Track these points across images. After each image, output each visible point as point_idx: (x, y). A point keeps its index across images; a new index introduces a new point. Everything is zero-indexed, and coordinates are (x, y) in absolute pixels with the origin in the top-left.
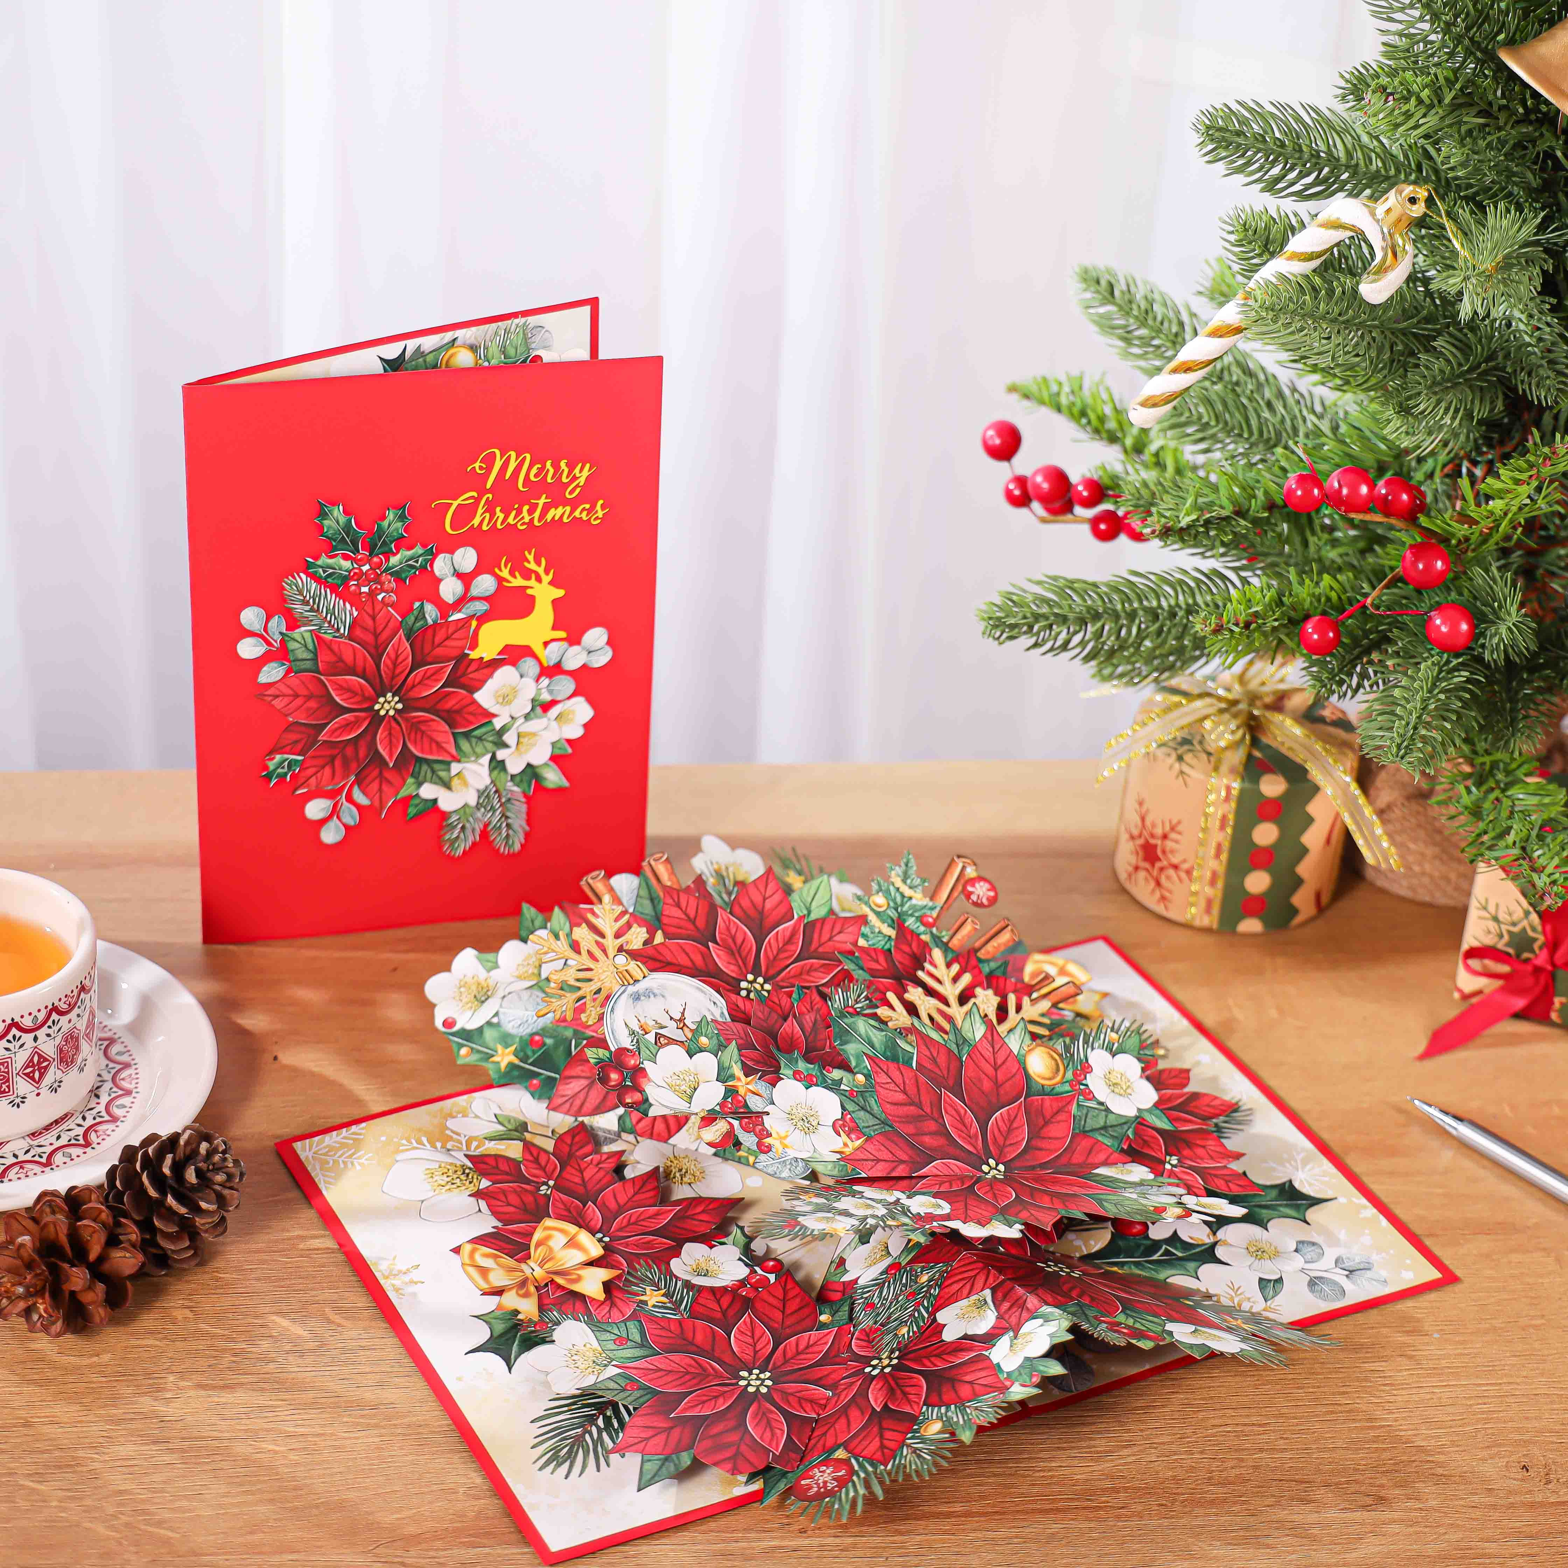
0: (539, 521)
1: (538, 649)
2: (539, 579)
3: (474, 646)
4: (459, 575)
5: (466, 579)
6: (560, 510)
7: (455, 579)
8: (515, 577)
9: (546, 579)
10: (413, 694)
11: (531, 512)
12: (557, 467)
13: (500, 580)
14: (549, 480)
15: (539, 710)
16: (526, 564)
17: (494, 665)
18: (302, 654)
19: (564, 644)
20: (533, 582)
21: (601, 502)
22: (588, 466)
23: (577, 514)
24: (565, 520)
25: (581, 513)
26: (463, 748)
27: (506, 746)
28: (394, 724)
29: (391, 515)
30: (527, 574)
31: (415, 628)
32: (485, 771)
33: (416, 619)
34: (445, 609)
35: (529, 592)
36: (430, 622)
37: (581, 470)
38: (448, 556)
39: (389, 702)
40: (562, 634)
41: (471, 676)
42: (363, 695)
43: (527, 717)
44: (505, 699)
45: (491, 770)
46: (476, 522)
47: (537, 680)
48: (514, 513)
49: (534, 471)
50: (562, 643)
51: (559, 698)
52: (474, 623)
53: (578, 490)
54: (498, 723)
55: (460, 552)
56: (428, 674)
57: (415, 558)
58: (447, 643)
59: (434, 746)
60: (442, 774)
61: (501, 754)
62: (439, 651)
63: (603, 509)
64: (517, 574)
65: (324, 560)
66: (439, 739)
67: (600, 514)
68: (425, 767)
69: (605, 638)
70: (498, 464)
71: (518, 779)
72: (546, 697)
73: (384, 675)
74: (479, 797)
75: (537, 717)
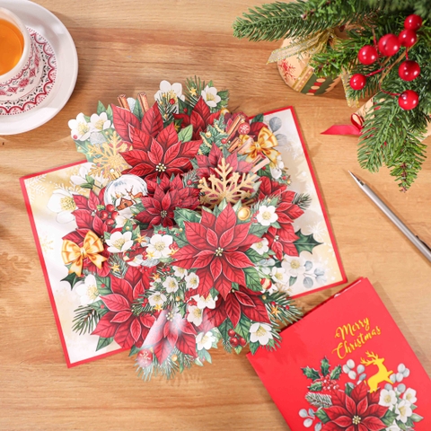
1: (387, 380)
3: (369, 389)
4: (351, 369)
5: (354, 369)
6: (367, 335)
7: (351, 371)
9: (376, 357)
10: (361, 413)
11: (360, 340)
12: (358, 323)
13: (364, 365)
14: (359, 328)
15: (400, 399)
17: (379, 391)
18: (323, 417)
19: (394, 374)
20: (373, 361)
21: (377, 327)
22: (367, 318)
23: (373, 334)
24: (371, 337)
26: (386, 422)
27: (397, 415)
28: (362, 425)
29: (323, 362)
30: (370, 359)
31: (350, 392)
32: (396, 426)
33: (348, 389)
34: (354, 382)
36: (353, 388)
38: (345, 365)
39: (356, 419)
40: (391, 372)
41: (374, 398)
42: (348, 421)
43: (398, 403)
44: (388, 400)
45: (398, 425)
46: (347, 351)
47: (393, 390)
48: (355, 343)
49: (353, 328)
51: (403, 392)
52: (365, 382)
53: (369, 327)
54: (391, 409)
55: (348, 363)
56: (362, 404)
57: (337, 371)
58: (361, 392)
59: (377, 426)
61: (398, 418)
62: (361, 395)
63: (379, 329)
65: (313, 385)
66: (377, 423)
67: (379, 331)
69: (404, 366)
70: (342, 331)
71: (408, 424)
72: (399, 393)
73: (350, 411)
75: (401, 401)
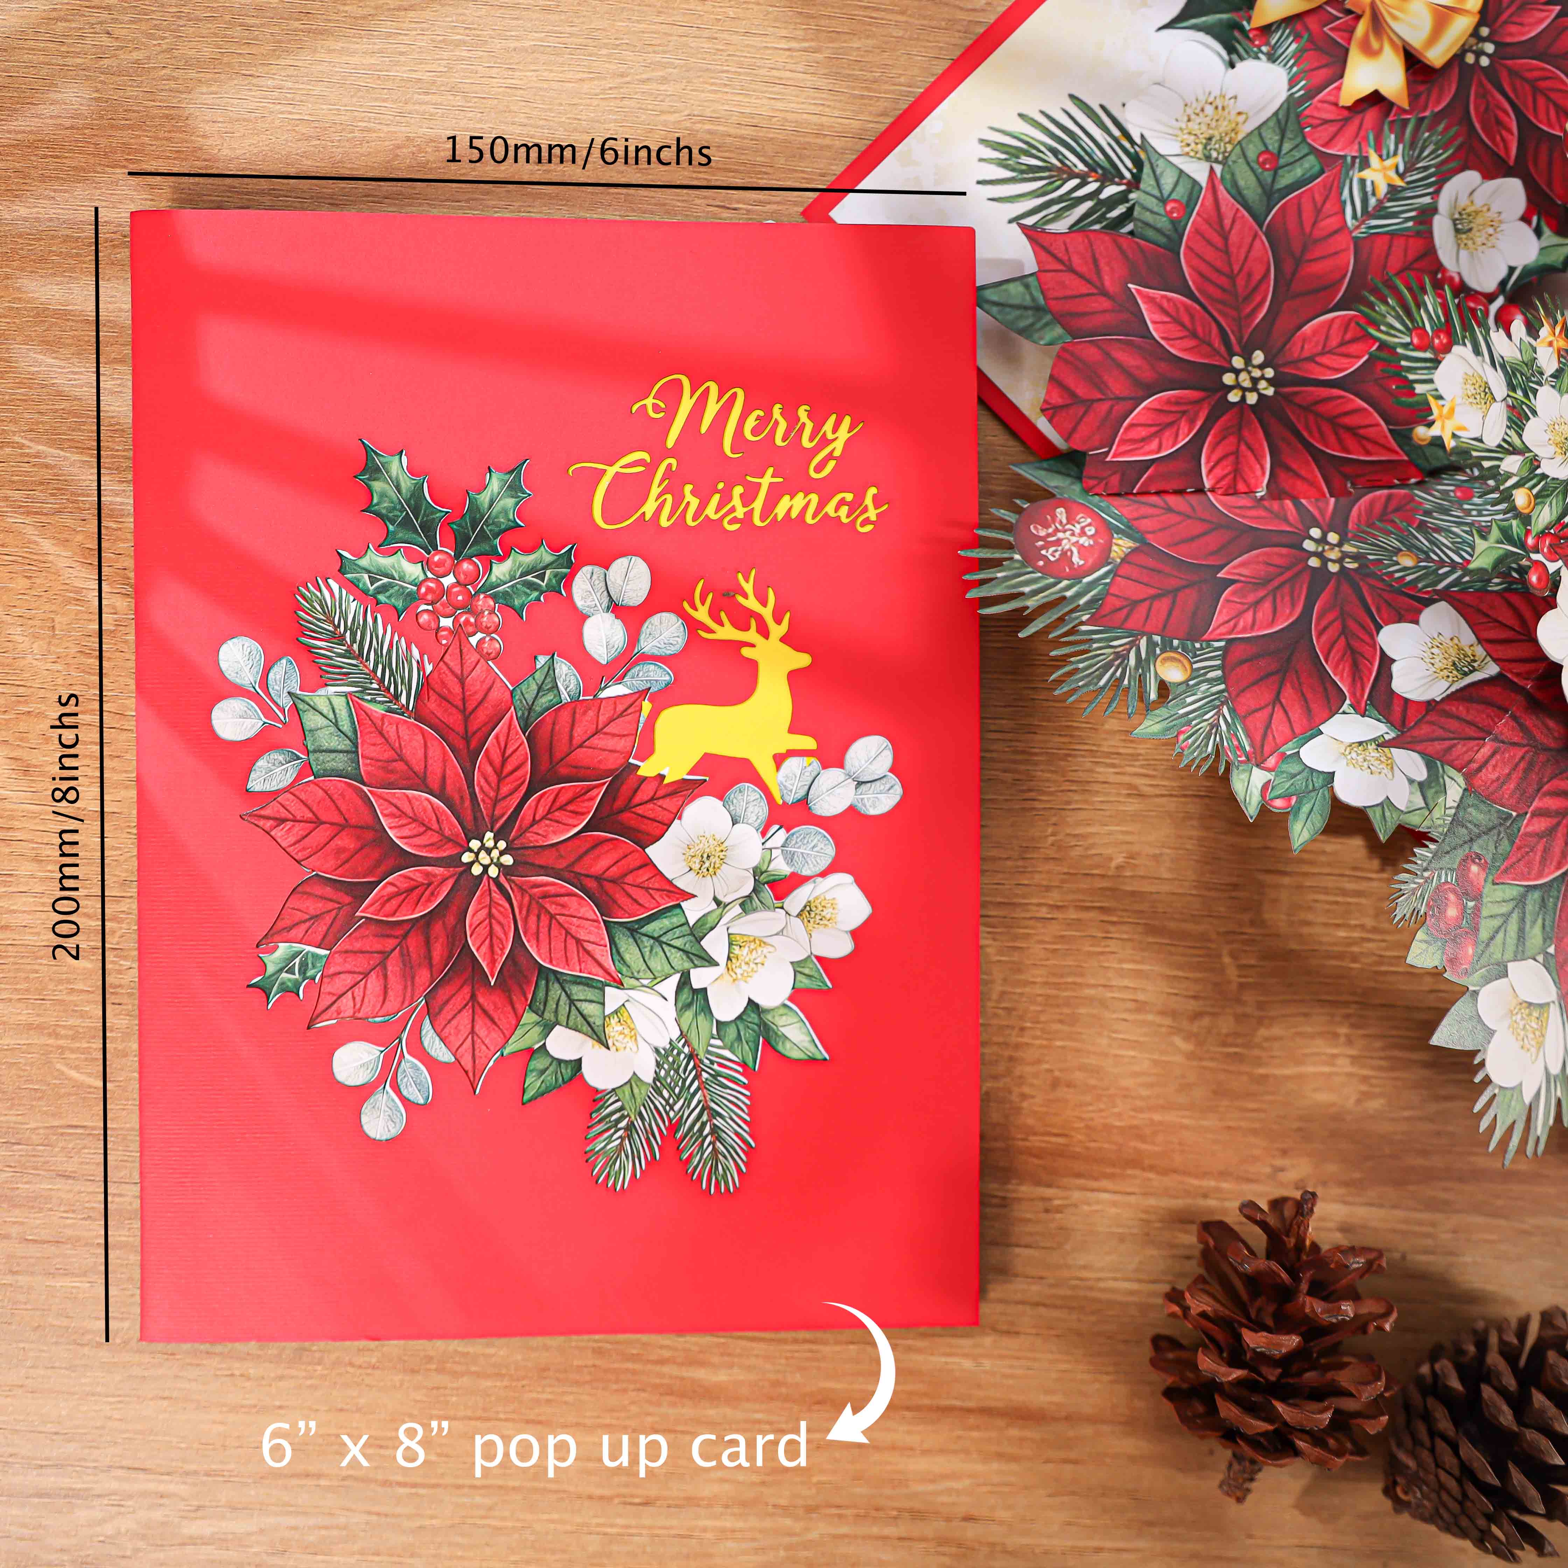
0: (763, 518)
1: (765, 767)
2: (764, 632)
4: (616, 608)
5: (633, 618)
6: (799, 500)
7: (610, 616)
8: (722, 624)
9: (778, 631)
10: (532, 838)
11: (747, 499)
12: (792, 419)
13: (693, 626)
14: (779, 442)
15: (767, 893)
16: (740, 598)
17: (684, 791)
18: (328, 739)
19: (814, 763)
21: (873, 491)
22: (847, 420)
23: (830, 509)
24: (809, 520)
25: (837, 509)
26: (627, 957)
27: (710, 962)
28: (496, 895)
29: (495, 483)
30: (742, 619)
31: (538, 709)
32: (669, 1011)
33: (540, 688)
34: (593, 673)
35: (746, 652)
36: (565, 698)
37: (835, 430)
38: (598, 571)
39: (489, 851)
40: (809, 743)
41: (640, 810)
42: (440, 832)
43: (746, 904)
44: (705, 864)
45: (682, 1009)
46: (649, 508)
47: (763, 834)
48: (716, 498)
49: (751, 422)
50: (811, 759)
51: (806, 872)
52: (647, 706)
53: (832, 464)
54: (693, 911)
55: (619, 565)
56: (562, 799)
57: (539, 571)
58: (596, 741)
59: (572, 945)
60: (589, 1009)
61: (700, 977)
62: (581, 756)
63: (876, 507)
64: (723, 615)
65: (372, 559)
66: (582, 935)
67: (872, 514)
68: (556, 991)
69: (887, 759)
70: (687, 404)
71: (731, 1033)
72: (781, 867)
73: (480, 797)
74: (658, 1064)
75: (766, 907)
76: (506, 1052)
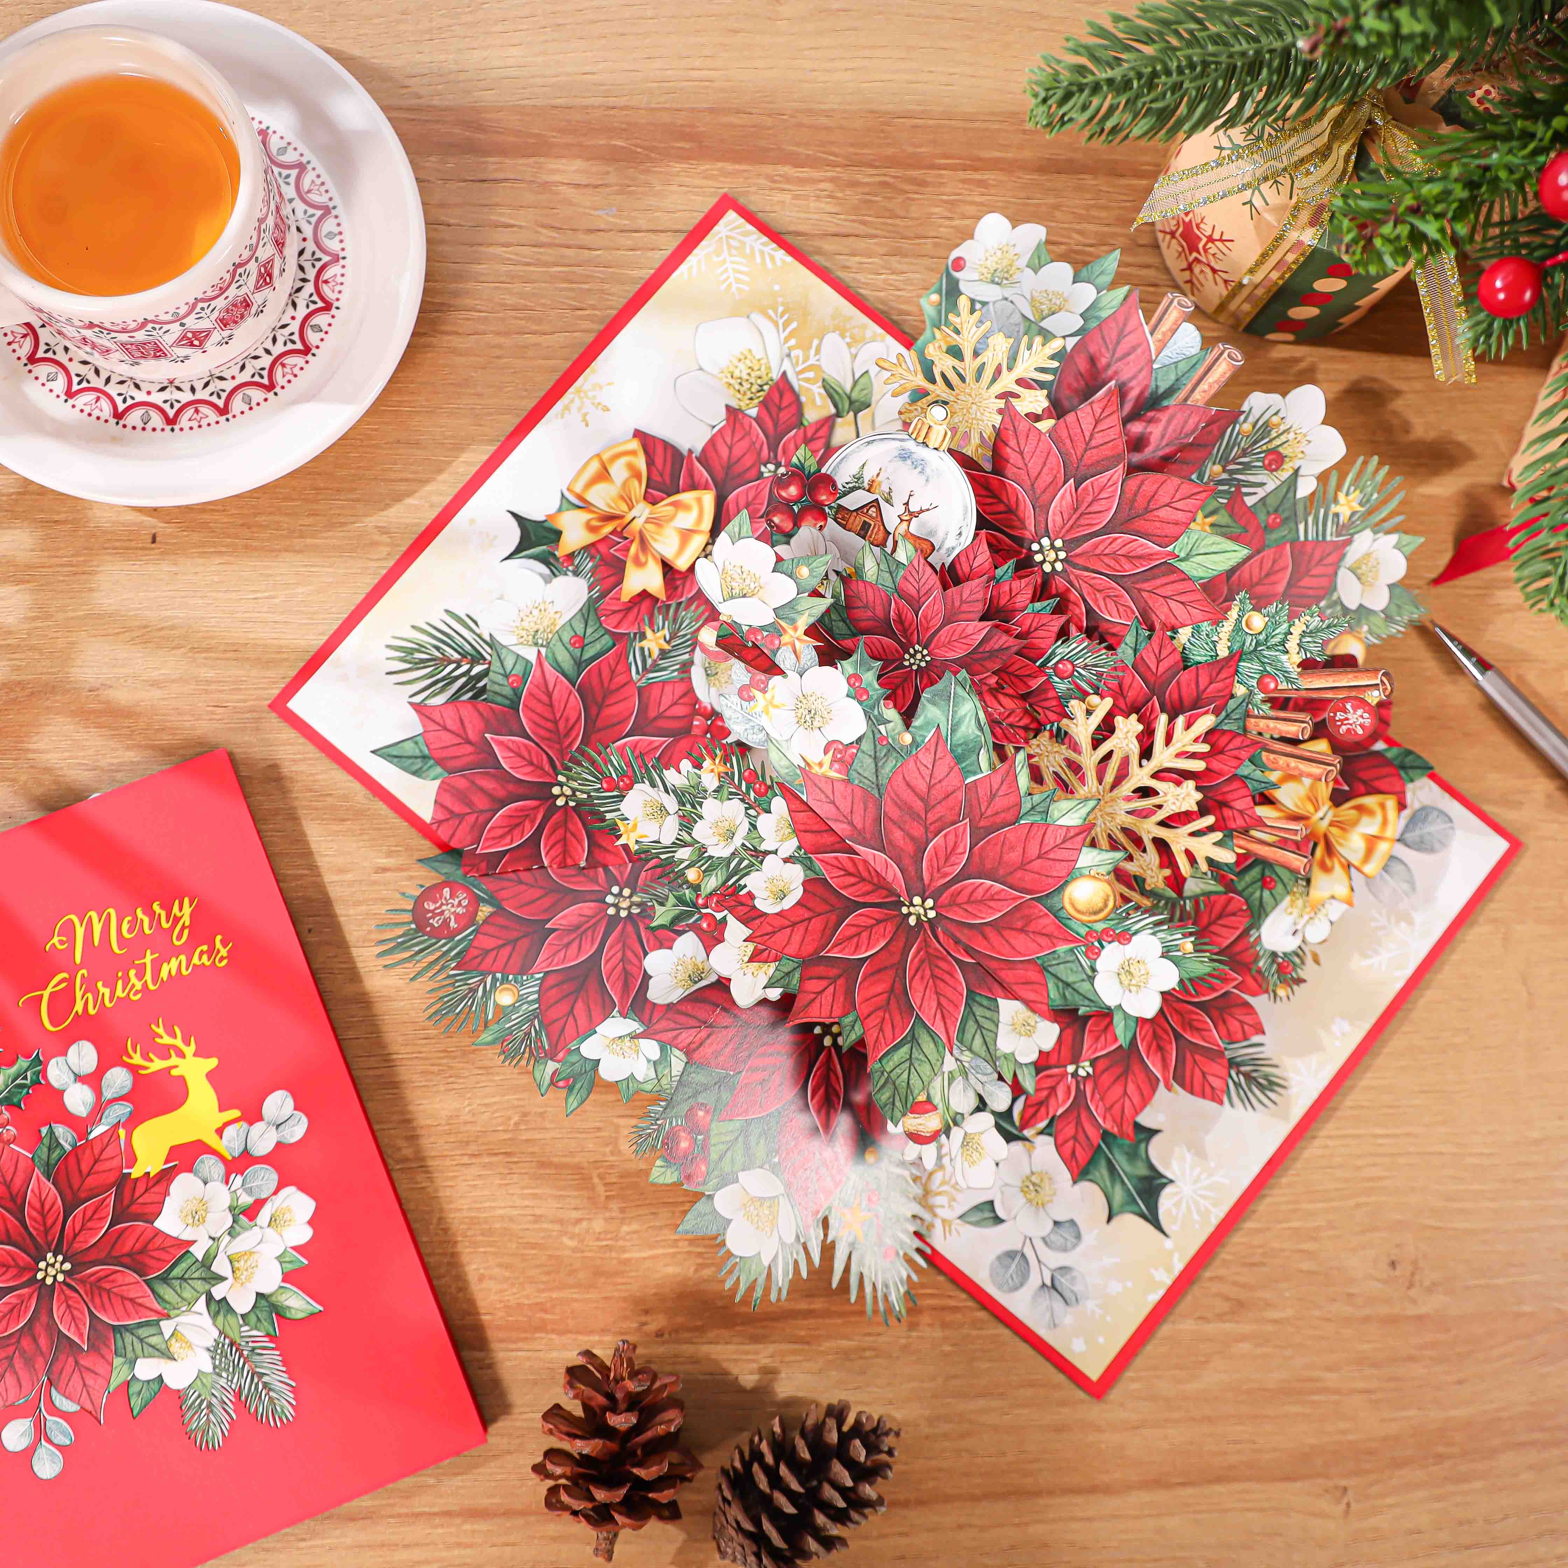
0: (154, 984)
1: (212, 1140)
2: (181, 1054)
3: (132, 1160)
4: (83, 1079)
5: (94, 1080)
6: (174, 963)
7: (79, 1085)
8: (151, 1061)
9: (189, 1050)
10: (78, 1246)
11: (140, 976)
12: (151, 914)
13: (133, 1069)
14: (147, 931)
15: (243, 1219)
16: (158, 1040)
17: (166, 1177)
19: (243, 1125)
20: (174, 1060)
21: (219, 938)
22: (186, 901)
23: (195, 960)
24: (184, 972)
25: (200, 958)
26: (167, 1297)
27: (223, 1279)
28: (68, 1292)
30: (164, 1052)
31: (52, 1162)
32: (206, 1320)
33: (49, 1149)
34: (79, 1126)
35: (174, 1072)
36: (68, 1148)
37: (181, 909)
38: (60, 1059)
39: (53, 1265)
40: (235, 1113)
41: (141, 1200)
42: (17, 1265)
43: (232, 1233)
44: (197, 1217)
45: (214, 1316)
46: (79, 1007)
47: (227, 1182)
48: (120, 984)
49: (125, 926)
51: (263, 1196)
52: (122, 1133)
53: (186, 932)
54: (198, 1251)
55: (73, 1050)
56: (89, 1213)
57: (23, 1074)
58: (97, 1167)
59: (128, 1304)
60: (153, 1340)
61: (218, 1292)
62: (91, 1181)
63: (225, 946)
64: (151, 1055)
66: (132, 1295)
67: (224, 952)
68: (128, 1338)
69: (290, 1102)
70: (80, 932)
71: (253, 1319)
72: (246, 1200)
73: (34, 1233)
74: (213, 1358)
75: (245, 1229)
76: (111, 1389)
